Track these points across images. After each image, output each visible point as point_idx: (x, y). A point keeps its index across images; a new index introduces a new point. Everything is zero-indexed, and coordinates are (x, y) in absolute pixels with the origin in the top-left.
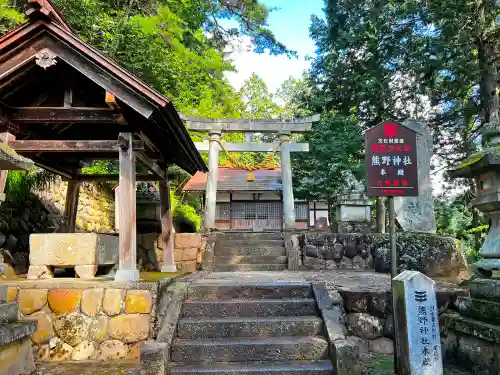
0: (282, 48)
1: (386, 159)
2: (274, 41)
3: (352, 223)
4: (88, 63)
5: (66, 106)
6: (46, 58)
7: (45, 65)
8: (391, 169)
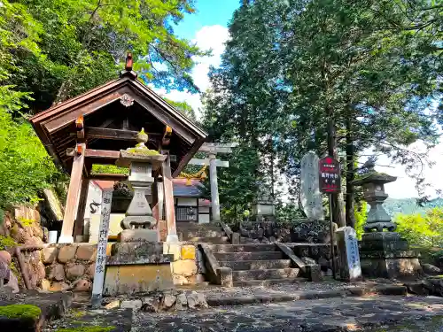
0: (197, 89)
1: (328, 174)
2: (192, 84)
3: (264, 216)
4: (154, 106)
5: (124, 130)
6: (127, 100)
7: (127, 105)
8: (330, 179)
